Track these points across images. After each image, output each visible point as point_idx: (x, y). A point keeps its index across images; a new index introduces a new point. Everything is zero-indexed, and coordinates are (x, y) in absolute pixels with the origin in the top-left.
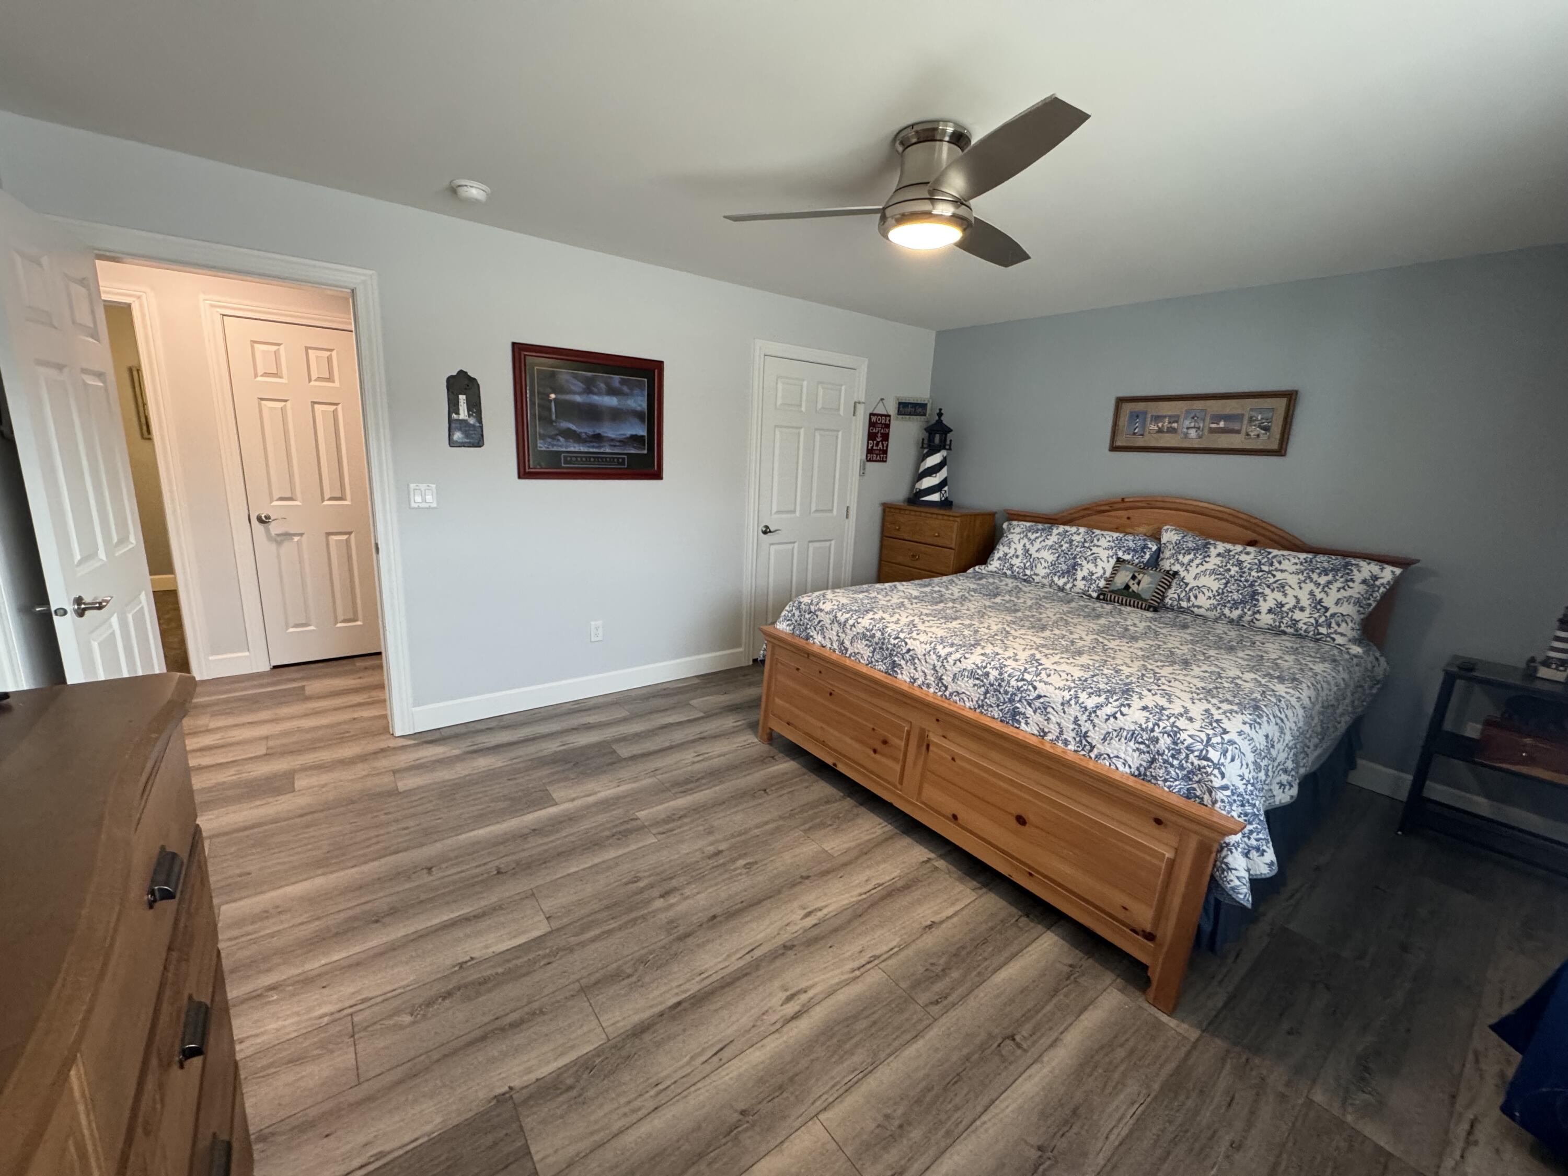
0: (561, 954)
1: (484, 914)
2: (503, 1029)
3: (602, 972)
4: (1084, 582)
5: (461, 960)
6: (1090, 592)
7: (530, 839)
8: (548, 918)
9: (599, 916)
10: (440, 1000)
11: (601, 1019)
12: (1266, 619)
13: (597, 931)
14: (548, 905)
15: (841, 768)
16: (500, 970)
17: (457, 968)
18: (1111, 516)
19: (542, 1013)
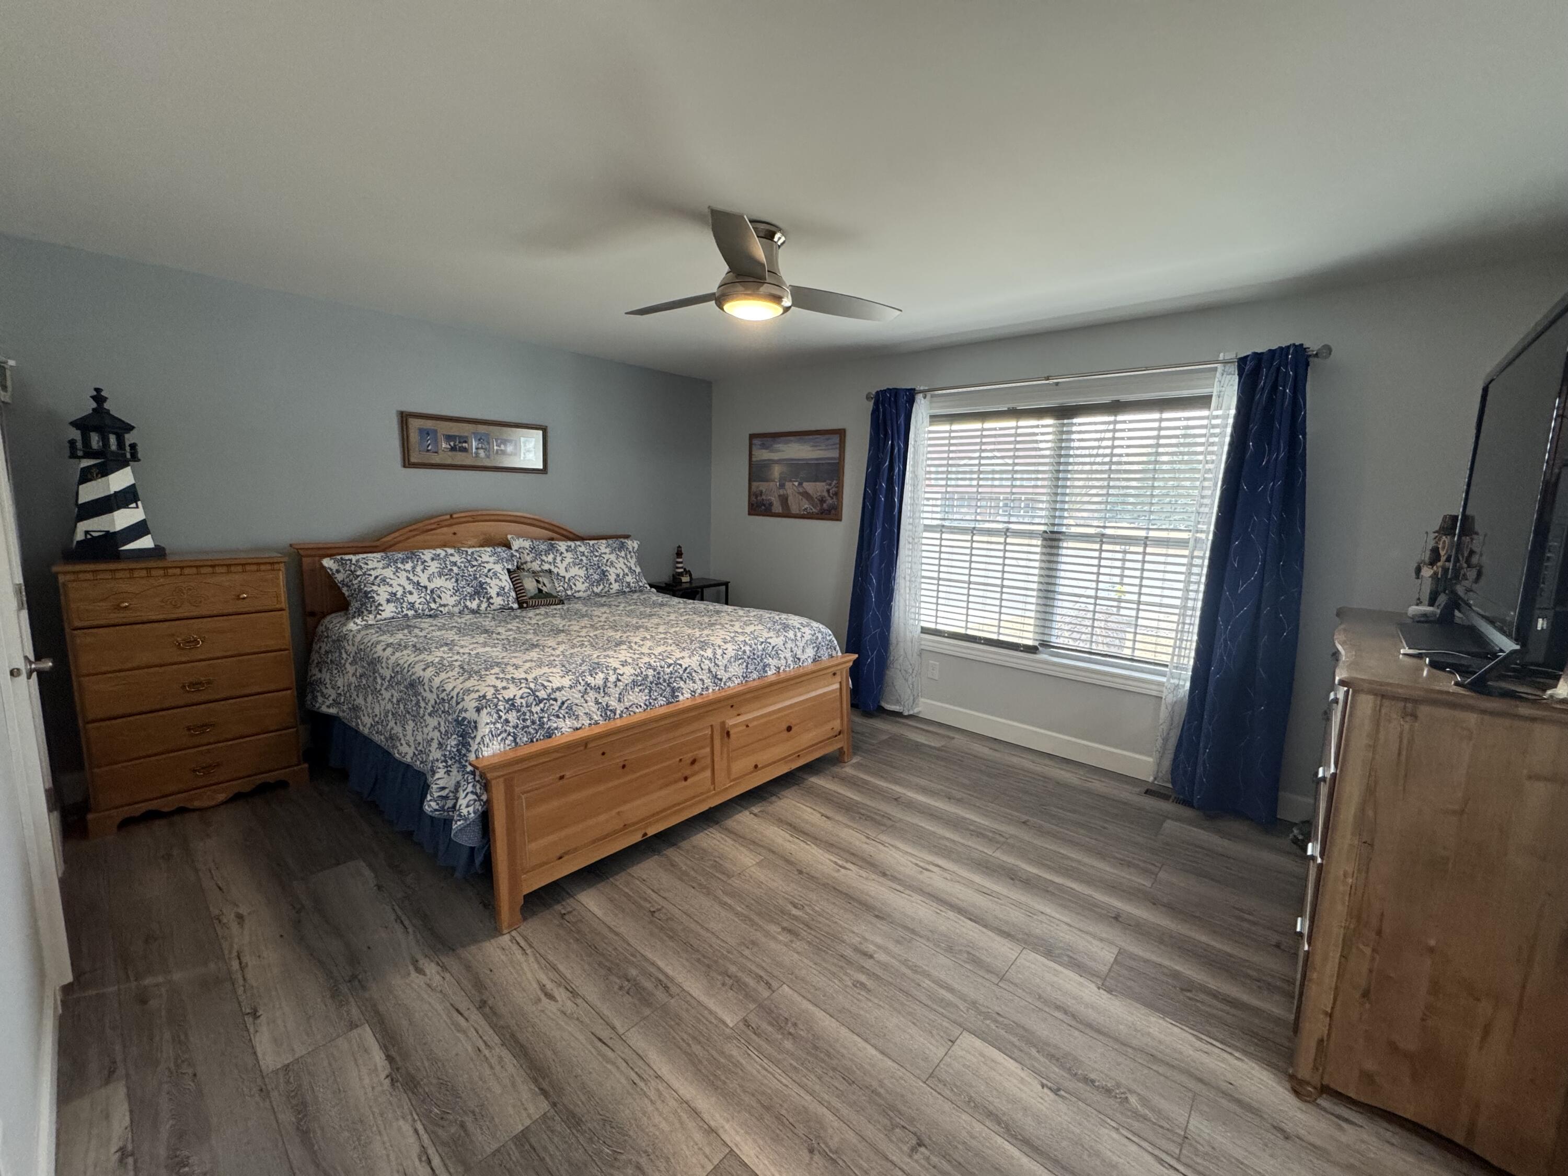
0: (984, 1009)
1: (990, 1114)
2: (1074, 1016)
3: (979, 972)
4: (500, 598)
5: (1052, 1095)
6: (511, 605)
7: (834, 1143)
8: (953, 1042)
9: (924, 998)
10: (1097, 1084)
11: (1014, 958)
12: (616, 587)
13: (943, 992)
14: (936, 1051)
15: (652, 831)
16: (1033, 1051)
17: (1062, 1093)
18: (437, 534)
19: (1040, 997)
